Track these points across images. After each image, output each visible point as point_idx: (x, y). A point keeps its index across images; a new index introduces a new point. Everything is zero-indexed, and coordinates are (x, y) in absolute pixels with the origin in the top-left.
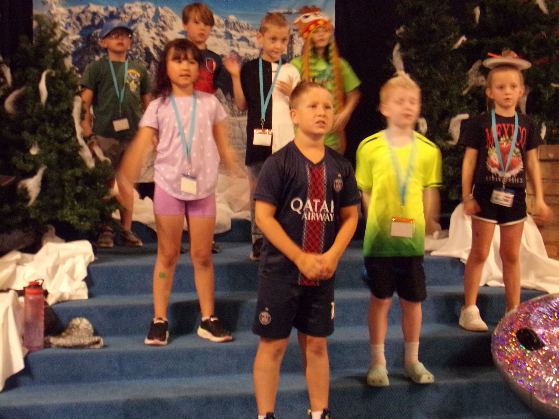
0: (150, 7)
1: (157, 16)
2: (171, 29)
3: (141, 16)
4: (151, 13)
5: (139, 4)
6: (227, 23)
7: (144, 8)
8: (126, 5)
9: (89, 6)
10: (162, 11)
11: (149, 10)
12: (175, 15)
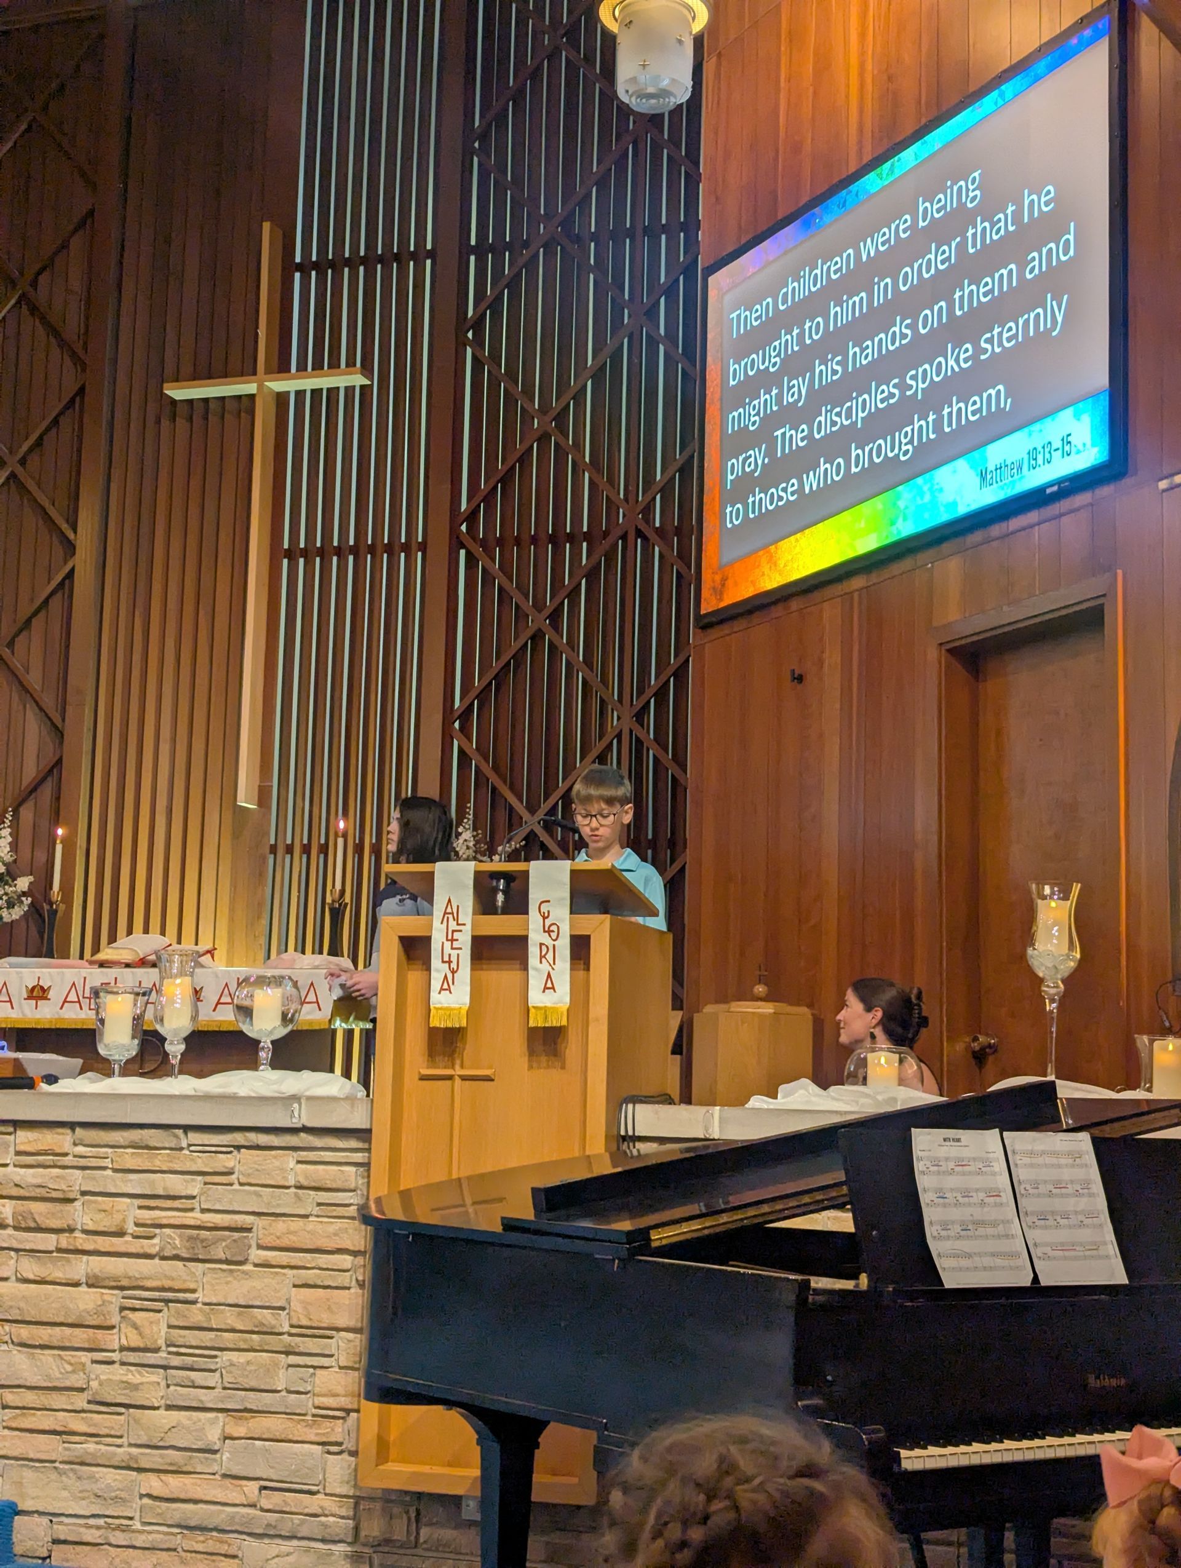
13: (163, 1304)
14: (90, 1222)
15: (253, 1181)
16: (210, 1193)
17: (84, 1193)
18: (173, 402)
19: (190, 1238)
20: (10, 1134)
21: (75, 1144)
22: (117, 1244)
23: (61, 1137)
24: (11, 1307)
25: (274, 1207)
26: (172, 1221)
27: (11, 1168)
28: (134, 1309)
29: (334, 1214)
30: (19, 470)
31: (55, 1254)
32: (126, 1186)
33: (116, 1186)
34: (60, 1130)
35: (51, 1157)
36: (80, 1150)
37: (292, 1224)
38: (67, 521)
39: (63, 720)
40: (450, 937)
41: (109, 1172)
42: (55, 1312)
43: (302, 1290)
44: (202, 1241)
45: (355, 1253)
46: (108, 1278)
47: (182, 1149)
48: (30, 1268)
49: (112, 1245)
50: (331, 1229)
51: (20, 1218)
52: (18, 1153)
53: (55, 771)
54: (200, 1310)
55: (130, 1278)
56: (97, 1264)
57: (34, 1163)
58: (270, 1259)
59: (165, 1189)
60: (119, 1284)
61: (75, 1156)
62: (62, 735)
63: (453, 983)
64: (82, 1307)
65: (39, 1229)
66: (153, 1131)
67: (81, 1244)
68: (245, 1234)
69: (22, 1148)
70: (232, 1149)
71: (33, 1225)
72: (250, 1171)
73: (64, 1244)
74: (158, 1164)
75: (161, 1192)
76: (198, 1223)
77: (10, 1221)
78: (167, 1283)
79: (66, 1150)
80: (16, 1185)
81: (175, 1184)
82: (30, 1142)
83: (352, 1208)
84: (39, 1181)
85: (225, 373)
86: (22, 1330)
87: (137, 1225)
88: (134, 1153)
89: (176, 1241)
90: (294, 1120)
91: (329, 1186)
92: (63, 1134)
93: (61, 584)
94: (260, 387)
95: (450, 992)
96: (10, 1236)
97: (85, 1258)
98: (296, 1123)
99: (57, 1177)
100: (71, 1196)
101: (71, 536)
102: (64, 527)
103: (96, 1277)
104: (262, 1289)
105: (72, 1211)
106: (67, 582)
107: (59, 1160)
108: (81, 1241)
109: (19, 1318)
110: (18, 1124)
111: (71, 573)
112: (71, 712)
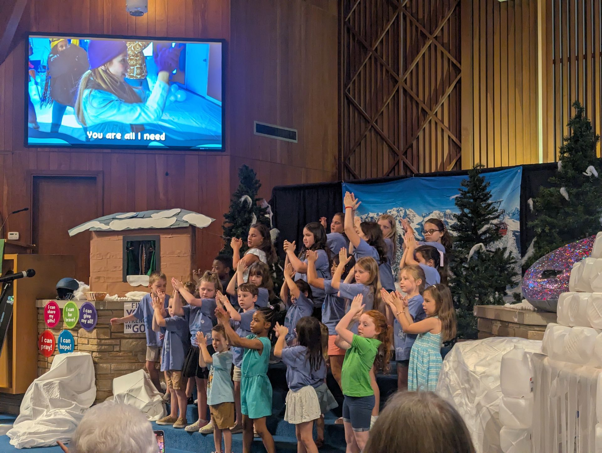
0: (401, 210)
1: (406, 215)
2: (413, 222)
3: (396, 216)
4: (402, 214)
5: (395, 209)
6: (445, 215)
7: (398, 211)
8: (388, 211)
9: (369, 214)
10: (408, 212)
11: (400, 212)
12: (415, 214)
18: (499, 3)
30: (434, 40)
38: (456, 59)
39: (460, 142)
53: (458, 162)
62: (460, 148)
93: (456, 87)
101: (458, 65)
102: (455, 61)
106: (457, 85)
111: (459, 82)
112: (463, 137)
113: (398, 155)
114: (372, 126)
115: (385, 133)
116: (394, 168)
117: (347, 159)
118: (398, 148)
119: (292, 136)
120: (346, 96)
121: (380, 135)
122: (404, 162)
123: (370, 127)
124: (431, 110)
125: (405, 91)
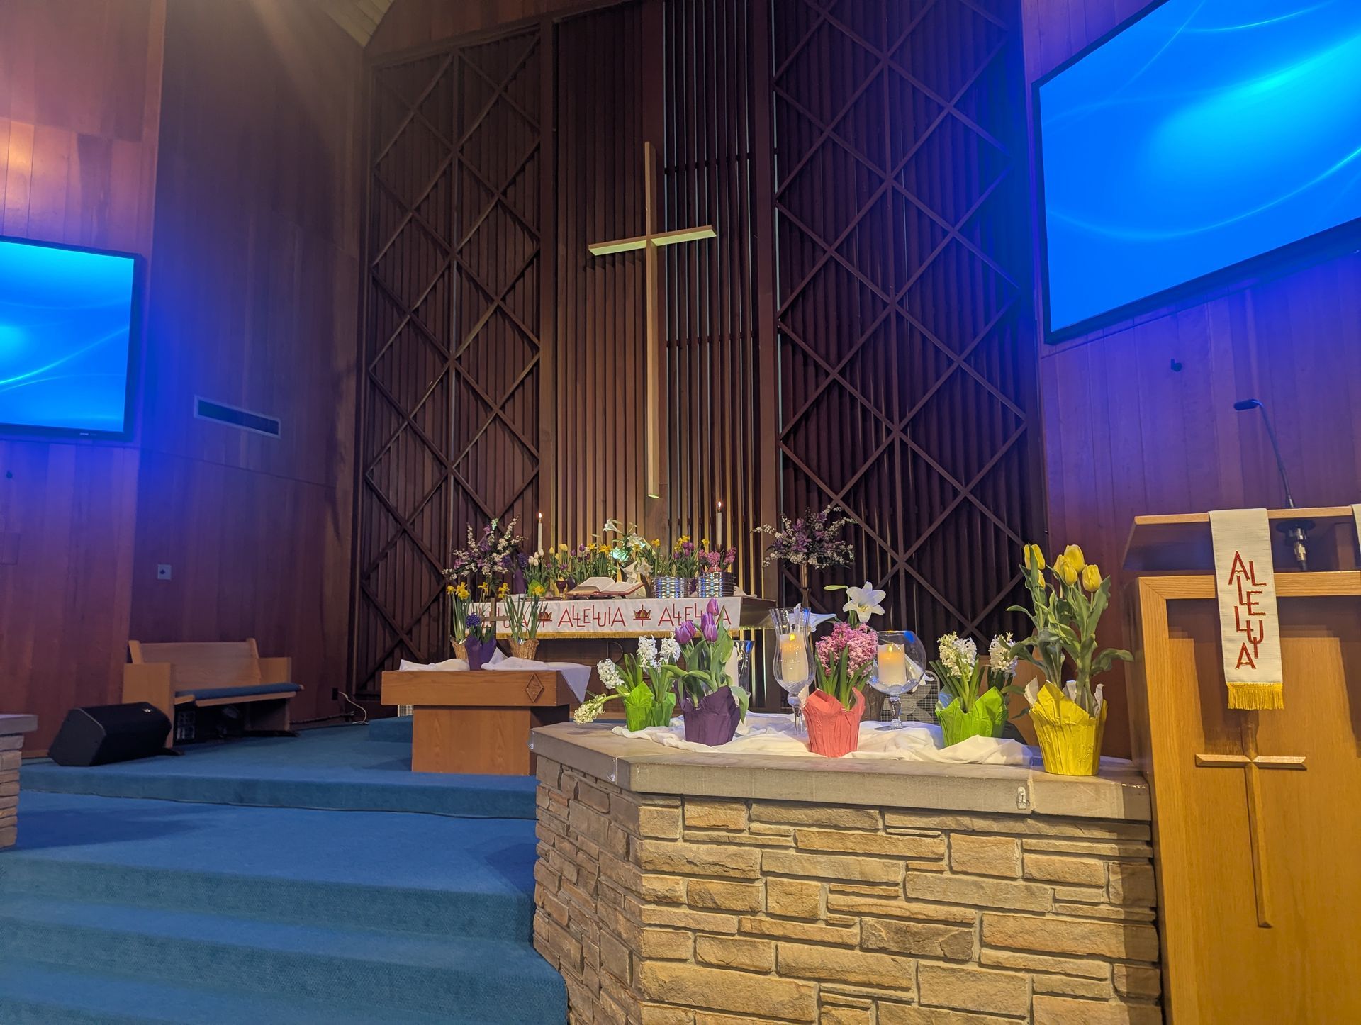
13: (870, 1001)
14: (777, 906)
15: (969, 870)
16: (918, 881)
17: (764, 874)
18: (594, 257)
19: (898, 931)
20: (677, 807)
21: (750, 820)
22: (812, 930)
23: (735, 812)
24: (695, 993)
25: (1000, 901)
26: (874, 910)
27: (680, 844)
28: (837, 1005)
29: (1080, 913)
30: (502, 304)
31: (737, 937)
32: (815, 868)
33: (803, 868)
34: (734, 806)
35: (725, 834)
36: (756, 826)
37: (1026, 922)
38: (533, 332)
39: (538, 450)
40: (1245, 600)
41: (792, 852)
42: (744, 1002)
43: (1047, 998)
44: (914, 934)
45: (1111, 960)
46: (804, 969)
47: (877, 830)
48: (710, 951)
49: (805, 931)
50: (1077, 930)
51: (697, 897)
52: (686, 828)
53: (534, 481)
54: (917, 1011)
55: (829, 970)
56: (790, 952)
57: (706, 838)
58: (1003, 961)
59: (862, 874)
60: (817, 975)
61: (751, 833)
62: (538, 460)
63: (1256, 656)
64: (776, 999)
65: (718, 910)
66: (843, 810)
67: (767, 929)
68: (966, 930)
69: (693, 823)
70: (940, 833)
71: (711, 905)
72: (965, 859)
73: (747, 927)
74: (850, 845)
75: (858, 877)
76: (908, 914)
77: (684, 899)
78: (875, 979)
79: (742, 827)
80: (689, 862)
81: (874, 868)
82: (700, 817)
83: (1102, 907)
84: (715, 859)
85: (624, 236)
86: (708, 1019)
87: (829, 910)
88: (820, 833)
89: (881, 932)
90: (1022, 806)
91: (1069, 880)
92: (736, 809)
93: (531, 371)
94: (649, 243)
95: (1253, 667)
96: (686, 915)
97: (773, 943)
98: (1023, 808)
99: (735, 855)
100: (753, 876)
101: (536, 341)
102: (531, 335)
103: (789, 967)
104: (996, 994)
105: (755, 893)
106: (535, 369)
107: (735, 837)
108: (767, 924)
109: (704, 1005)
110: (685, 799)
111: (537, 363)
112: (541, 444)
113: (446, 468)
114: (408, 423)
115: (428, 434)
116: (440, 487)
117: (368, 472)
118: (447, 457)
119: (271, 427)
120: (371, 380)
121: (420, 437)
122: (455, 478)
123: (406, 423)
124: (495, 402)
125: (458, 374)
